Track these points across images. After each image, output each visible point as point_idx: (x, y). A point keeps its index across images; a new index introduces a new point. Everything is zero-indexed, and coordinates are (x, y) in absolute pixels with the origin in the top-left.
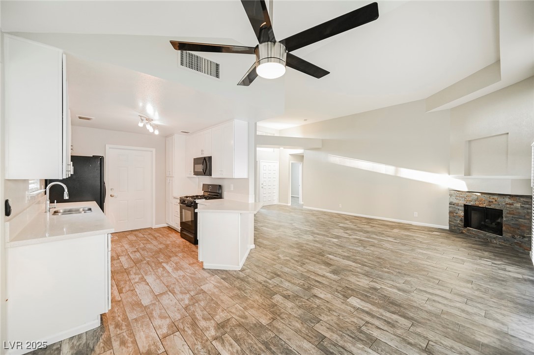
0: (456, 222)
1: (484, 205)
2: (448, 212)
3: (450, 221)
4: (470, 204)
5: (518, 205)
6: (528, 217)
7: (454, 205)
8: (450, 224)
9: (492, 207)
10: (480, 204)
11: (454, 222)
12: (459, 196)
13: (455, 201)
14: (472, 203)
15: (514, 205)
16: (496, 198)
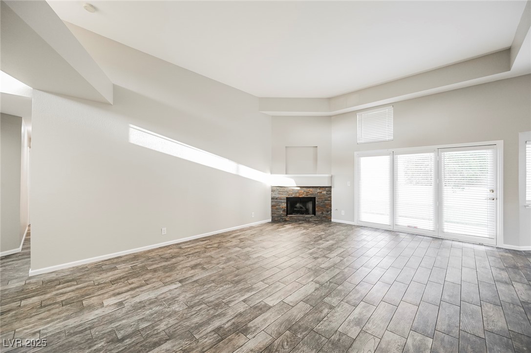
0: (279, 213)
1: (303, 196)
2: (270, 206)
3: (272, 214)
4: (292, 197)
5: (325, 192)
6: (329, 199)
7: (277, 199)
8: (272, 217)
9: (309, 196)
10: (300, 195)
11: (277, 213)
12: (282, 192)
13: (277, 196)
14: (293, 195)
15: (323, 193)
16: (311, 189)
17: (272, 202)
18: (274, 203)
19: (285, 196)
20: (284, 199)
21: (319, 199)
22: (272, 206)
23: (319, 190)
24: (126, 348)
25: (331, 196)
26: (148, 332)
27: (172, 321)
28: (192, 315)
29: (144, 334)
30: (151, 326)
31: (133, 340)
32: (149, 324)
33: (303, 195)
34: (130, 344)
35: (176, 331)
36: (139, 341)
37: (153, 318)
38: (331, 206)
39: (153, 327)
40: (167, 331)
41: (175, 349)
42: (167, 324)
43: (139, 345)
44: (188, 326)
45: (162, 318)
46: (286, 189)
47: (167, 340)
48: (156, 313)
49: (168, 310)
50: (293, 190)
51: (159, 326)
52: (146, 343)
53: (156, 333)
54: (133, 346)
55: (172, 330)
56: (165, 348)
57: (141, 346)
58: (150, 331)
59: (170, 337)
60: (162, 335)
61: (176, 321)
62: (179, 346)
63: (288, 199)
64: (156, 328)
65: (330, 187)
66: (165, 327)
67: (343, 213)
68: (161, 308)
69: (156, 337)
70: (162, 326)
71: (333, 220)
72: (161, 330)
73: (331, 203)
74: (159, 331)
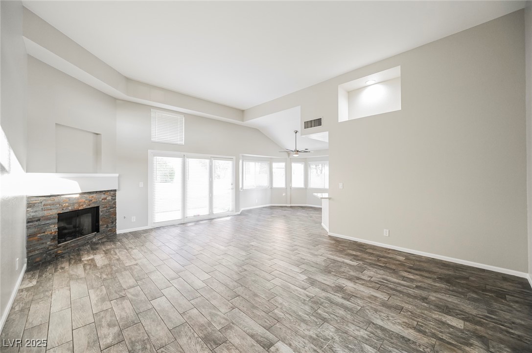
0: (43, 246)
9: (92, 205)
10: (80, 206)
11: (39, 247)
12: (50, 205)
13: (40, 214)
14: (70, 208)
15: (107, 198)
16: (94, 195)
17: (28, 228)
18: (32, 230)
19: (54, 212)
20: (54, 218)
21: (104, 208)
22: (30, 236)
23: (103, 196)
24: (402, 350)
25: (115, 202)
26: (375, 341)
27: (351, 329)
28: (336, 316)
29: (379, 343)
30: (368, 342)
31: (392, 349)
32: (365, 345)
33: (84, 206)
34: (396, 348)
35: (361, 322)
36: (389, 344)
37: (355, 346)
38: (116, 215)
39: (367, 340)
40: (365, 328)
41: (378, 317)
42: (357, 330)
43: (392, 341)
44: (351, 315)
45: (351, 338)
46: (56, 199)
47: (373, 324)
48: (348, 347)
49: (337, 338)
50: (69, 198)
51: (364, 336)
52: (387, 337)
53: (372, 334)
54: (397, 345)
55: (362, 325)
56: (382, 323)
57: (392, 338)
58: (374, 340)
59: (370, 323)
60: (372, 329)
61: (350, 325)
62: (373, 315)
63: (62, 217)
64: (367, 337)
65: (115, 191)
66: (362, 330)
67: (134, 219)
68: (336, 345)
69: (376, 332)
70: (363, 333)
71: (118, 232)
72: (366, 333)
73: (116, 210)
74: (369, 333)
